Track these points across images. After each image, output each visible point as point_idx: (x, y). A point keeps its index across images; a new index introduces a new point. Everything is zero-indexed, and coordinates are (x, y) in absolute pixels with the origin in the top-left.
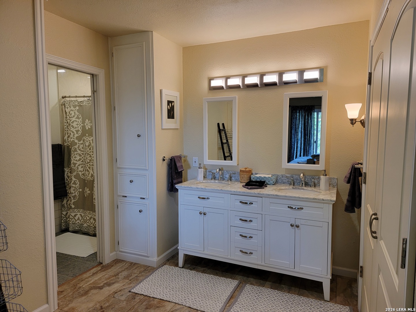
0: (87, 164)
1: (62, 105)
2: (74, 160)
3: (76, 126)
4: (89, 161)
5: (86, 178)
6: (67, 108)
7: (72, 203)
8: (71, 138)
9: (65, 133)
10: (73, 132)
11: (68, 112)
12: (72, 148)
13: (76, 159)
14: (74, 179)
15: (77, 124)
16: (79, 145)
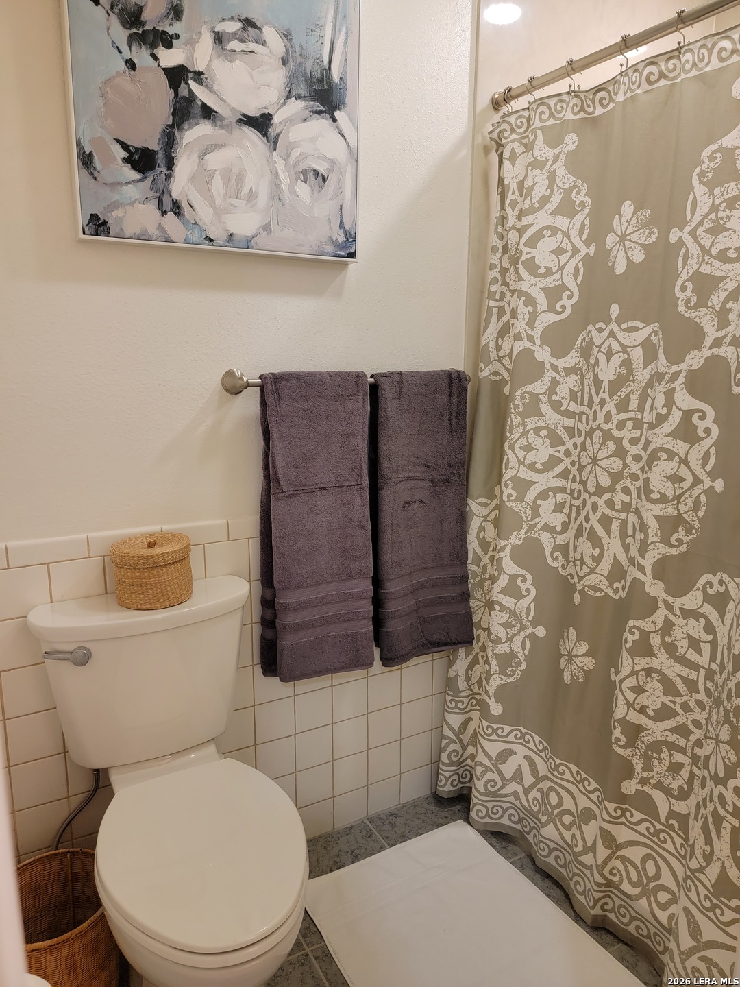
0: (595, 498)
1: (486, 150)
2: (521, 462)
3: (551, 262)
4: (605, 481)
5: (580, 579)
6: (513, 158)
7: (491, 692)
8: (518, 337)
9: (490, 309)
10: (530, 301)
11: (514, 186)
12: (518, 393)
13: (531, 457)
14: (510, 567)
15: (559, 252)
16: (553, 379)
